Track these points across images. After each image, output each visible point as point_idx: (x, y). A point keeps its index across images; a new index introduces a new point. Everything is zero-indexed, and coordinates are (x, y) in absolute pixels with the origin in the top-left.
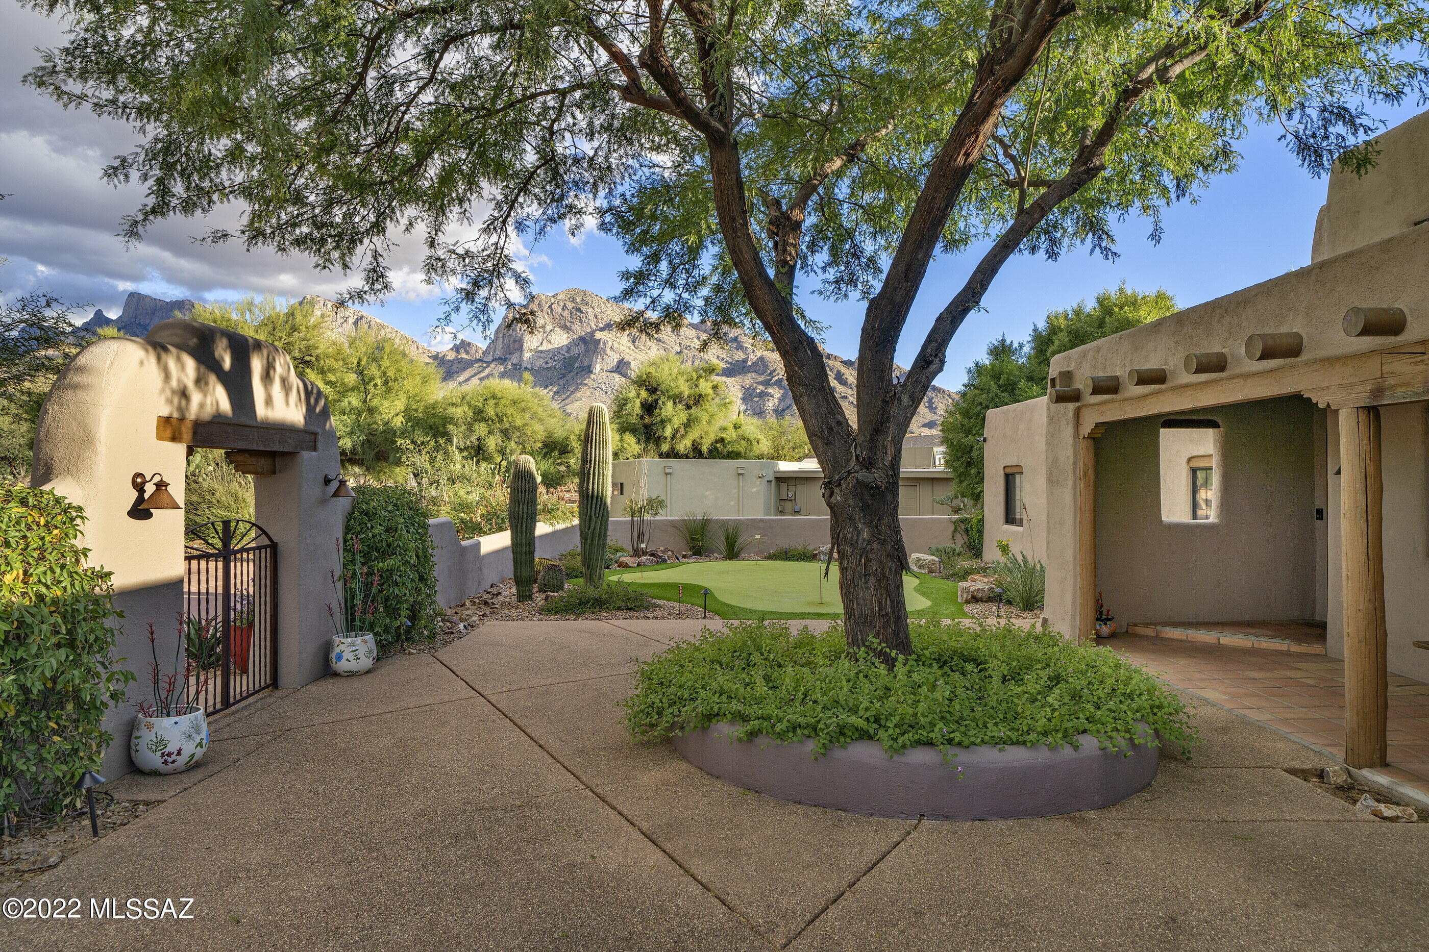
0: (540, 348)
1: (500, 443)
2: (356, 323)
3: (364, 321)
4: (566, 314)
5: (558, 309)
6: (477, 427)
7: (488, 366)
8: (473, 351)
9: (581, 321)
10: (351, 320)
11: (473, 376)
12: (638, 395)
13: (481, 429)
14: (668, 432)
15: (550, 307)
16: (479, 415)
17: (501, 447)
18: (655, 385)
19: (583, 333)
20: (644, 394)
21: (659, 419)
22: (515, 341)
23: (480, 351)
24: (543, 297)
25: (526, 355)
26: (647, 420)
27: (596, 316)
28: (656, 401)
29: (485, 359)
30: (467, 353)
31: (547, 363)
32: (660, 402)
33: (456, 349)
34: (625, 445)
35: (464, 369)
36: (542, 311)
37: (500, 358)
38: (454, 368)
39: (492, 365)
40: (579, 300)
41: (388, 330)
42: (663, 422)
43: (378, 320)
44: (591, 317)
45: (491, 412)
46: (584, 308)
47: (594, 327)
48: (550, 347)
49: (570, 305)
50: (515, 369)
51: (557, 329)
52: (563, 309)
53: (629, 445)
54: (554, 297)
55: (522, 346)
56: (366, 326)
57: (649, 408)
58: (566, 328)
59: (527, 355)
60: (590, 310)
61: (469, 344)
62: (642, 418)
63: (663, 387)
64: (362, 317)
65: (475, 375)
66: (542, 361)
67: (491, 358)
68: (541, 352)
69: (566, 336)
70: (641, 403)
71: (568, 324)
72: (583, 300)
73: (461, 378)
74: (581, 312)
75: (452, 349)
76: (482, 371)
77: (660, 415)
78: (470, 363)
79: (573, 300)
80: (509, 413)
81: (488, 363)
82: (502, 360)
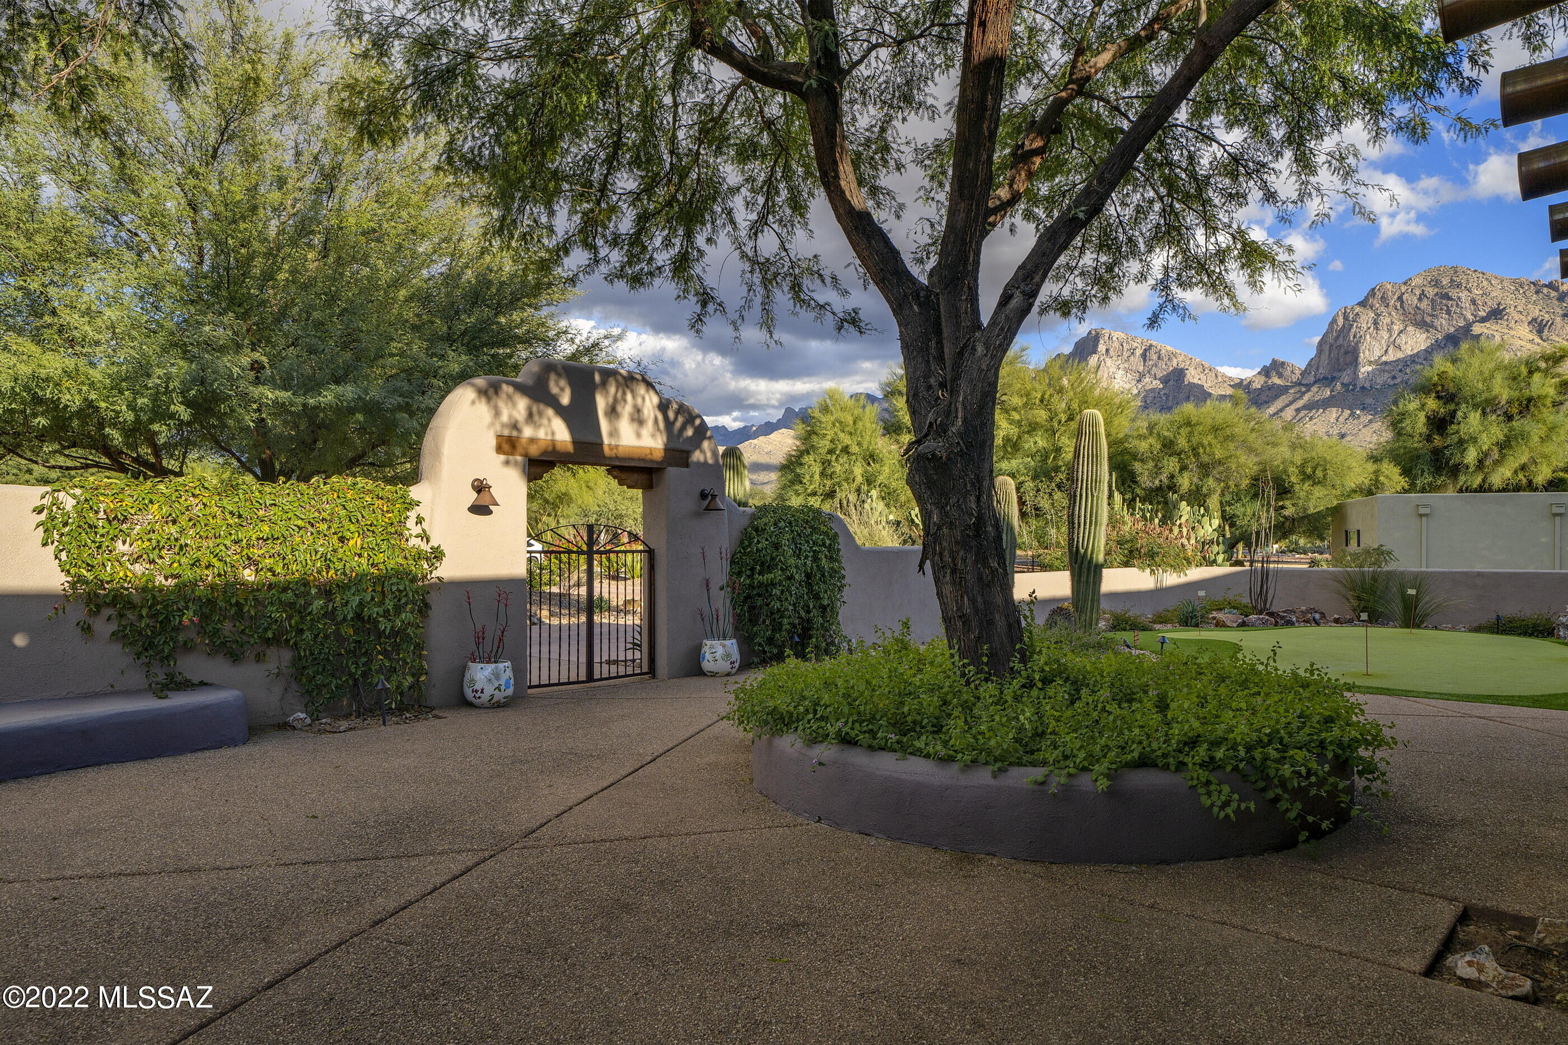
0: (1384, 359)
1: (1195, 480)
2: (1144, 356)
3: (1152, 351)
4: (1424, 305)
5: (1411, 300)
6: (1165, 462)
7: (1308, 390)
8: (1287, 372)
9: (1448, 312)
10: (1139, 352)
11: (1287, 406)
12: (1423, 406)
13: (1171, 465)
14: (1471, 456)
15: (1400, 299)
16: (1168, 446)
17: (1197, 486)
18: (1452, 390)
19: (1452, 330)
20: (1432, 404)
21: (1455, 438)
22: (1346, 353)
23: (1298, 372)
24: (1389, 287)
25: (1363, 370)
26: (1438, 441)
27: (1473, 302)
28: (1453, 414)
29: (1304, 382)
30: (1280, 376)
31: (1394, 378)
32: (1460, 414)
33: (1266, 372)
34: (1382, 478)
35: (1277, 397)
36: (1387, 306)
37: (1325, 378)
38: (1263, 397)
39: (1314, 389)
40: (1445, 281)
41: (1181, 359)
42: (1461, 442)
43: (1169, 348)
44: (1466, 303)
45: (1182, 443)
46: (1453, 293)
47: (1470, 317)
48: (1400, 355)
49: (1431, 292)
50: (1347, 391)
51: (1410, 328)
52: (1420, 299)
53: (1387, 477)
54: (1405, 283)
55: (1357, 357)
56: (1155, 357)
57: (1439, 424)
58: (1423, 325)
59: (1365, 370)
60: (1464, 295)
61: (1283, 363)
62: (1429, 439)
63: (1467, 392)
64: (1151, 346)
65: (1291, 403)
66: (1386, 375)
67: (1312, 379)
68: (1386, 363)
69: (1424, 336)
70: (1428, 417)
71: (1428, 319)
72: (1452, 281)
73: (1272, 410)
74: (1450, 299)
75: (1259, 373)
76: (1300, 398)
77: (1457, 432)
78: (1283, 390)
79: (1436, 283)
80: (1206, 442)
81: (1308, 387)
82: (1327, 381)
